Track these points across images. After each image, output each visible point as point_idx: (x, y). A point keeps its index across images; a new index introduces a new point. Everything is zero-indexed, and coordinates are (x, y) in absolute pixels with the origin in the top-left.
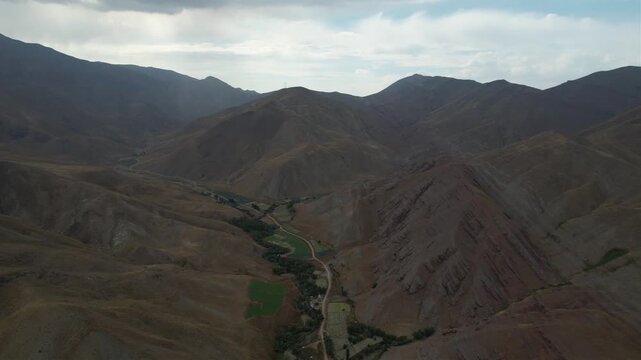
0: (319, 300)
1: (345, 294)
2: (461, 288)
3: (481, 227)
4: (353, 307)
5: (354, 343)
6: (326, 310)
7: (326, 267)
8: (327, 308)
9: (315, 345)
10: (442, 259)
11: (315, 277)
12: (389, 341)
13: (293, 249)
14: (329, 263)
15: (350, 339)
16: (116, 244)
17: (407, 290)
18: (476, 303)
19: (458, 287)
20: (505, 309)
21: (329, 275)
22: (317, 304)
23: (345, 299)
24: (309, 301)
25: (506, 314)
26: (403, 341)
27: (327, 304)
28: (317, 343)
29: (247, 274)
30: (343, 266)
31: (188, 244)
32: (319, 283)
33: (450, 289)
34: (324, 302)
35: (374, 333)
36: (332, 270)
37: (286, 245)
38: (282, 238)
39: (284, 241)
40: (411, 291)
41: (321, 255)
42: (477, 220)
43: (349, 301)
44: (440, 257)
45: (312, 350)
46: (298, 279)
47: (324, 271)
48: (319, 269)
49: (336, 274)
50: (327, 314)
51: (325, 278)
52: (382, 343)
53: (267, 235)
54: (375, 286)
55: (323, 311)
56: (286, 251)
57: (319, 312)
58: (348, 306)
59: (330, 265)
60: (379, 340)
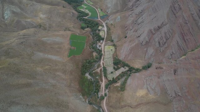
0: (101, 44)
1: (112, 41)
2: (166, 44)
3: (180, 9)
4: (116, 49)
5: (116, 70)
6: (104, 50)
7: (104, 24)
8: (104, 48)
9: (98, 70)
10: (159, 28)
11: (99, 30)
12: (132, 70)
13: (90, 14)
14: (106, 22)
15: (114, 68)
16: (6, 17)
17: (142, 43)
18: (173, 53)
19: (165, 43)
20: (185, 55)
21: (105, 29)
22: (100, 46)
23: (112, 43)
24: (97, 44)
25: (185, 59)
26: (137, 70)
27: (104, 46)
28: (99, 69)
29: (70, 30)
30: (112, 24)
31: (42, 16)
32: (101, 34)
33: (161, 44)
34: (103, 45)
35: (124, 65)
36: (107, 26)
37: (87, 11)
38: (85, 7)
39: (86, 9)
40: (143, 44)
41: (102, 18)
42: (178, 4)
43: (114, 45)
44: (158, 27)
45: (97, 73)
46: (92, 31)
47: (103, 26)
48: (101, 26)
49: (109, 29)
50: (104, 52)
51: (104, 31)
52: (128, 71)
53: (79, 5)
54: (126, 37)
55: (103, 50)
56: (87, 15)
57: (101, 51)
58: (114, 47)
59: (106, 23)
60: (127, 69)
